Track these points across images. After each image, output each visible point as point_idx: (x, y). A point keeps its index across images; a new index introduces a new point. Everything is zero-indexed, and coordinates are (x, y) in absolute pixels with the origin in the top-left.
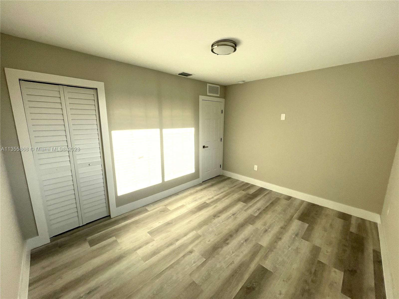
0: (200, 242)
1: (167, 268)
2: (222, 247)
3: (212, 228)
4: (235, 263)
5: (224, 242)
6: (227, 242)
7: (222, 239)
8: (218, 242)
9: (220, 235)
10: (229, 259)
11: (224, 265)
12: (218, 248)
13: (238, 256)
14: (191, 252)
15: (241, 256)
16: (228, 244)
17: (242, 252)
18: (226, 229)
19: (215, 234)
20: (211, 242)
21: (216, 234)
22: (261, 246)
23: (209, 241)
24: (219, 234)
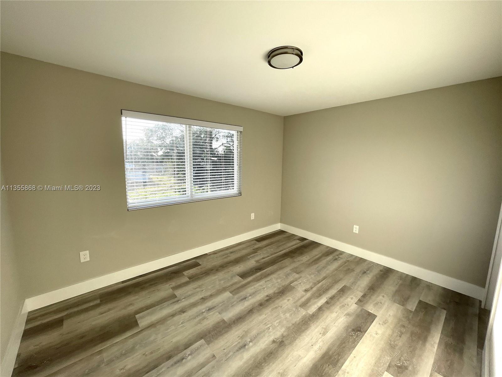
0: (299, 299)
1: (321, 281)
2: (274, 293)
3: (287, 318)
4: (264, 281)
5: (271, 298)
6: (267, 298)
7: (274, 301)
8: (278, 299)
9: (274, 307)
10: (269, 284)
11: (274, 280)
12: (278, 293)
13: (261, 286)
14: (306, 291)
15: (256, 286)
16: (267, 296)
17: (255, 288)
18: (265, 315)
19: (282, 308)
20: (287, 299)
21: (280, 308)
22: (231, 292)
23: (289, 299)
24: (276, 308)
